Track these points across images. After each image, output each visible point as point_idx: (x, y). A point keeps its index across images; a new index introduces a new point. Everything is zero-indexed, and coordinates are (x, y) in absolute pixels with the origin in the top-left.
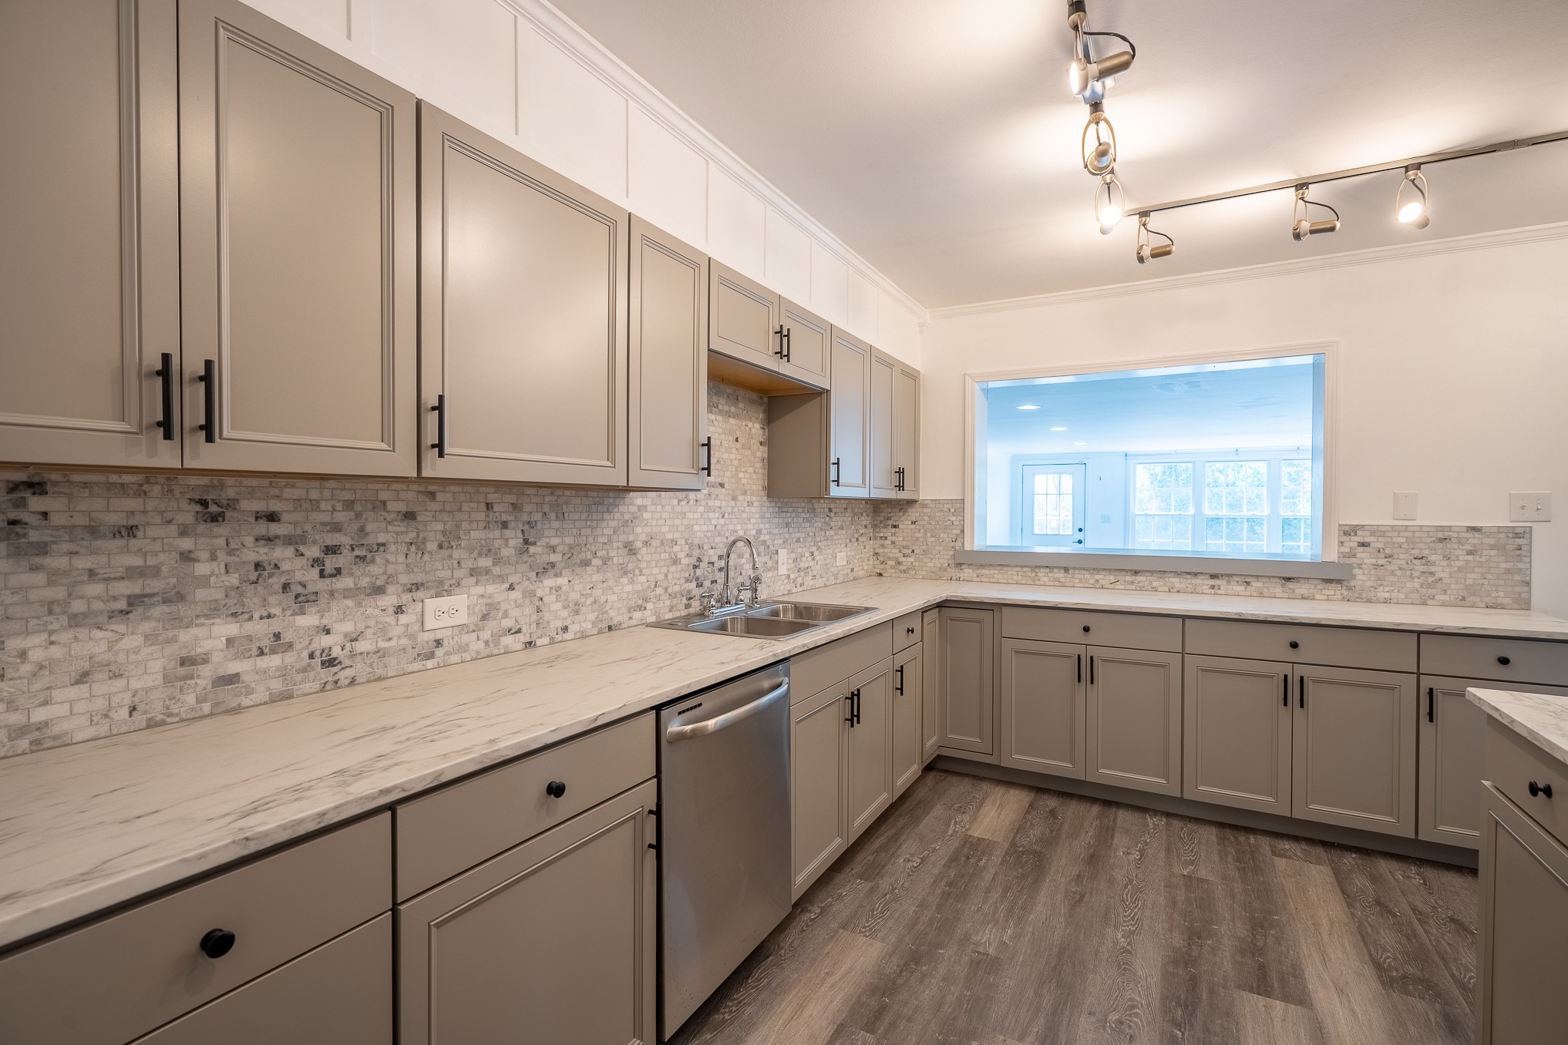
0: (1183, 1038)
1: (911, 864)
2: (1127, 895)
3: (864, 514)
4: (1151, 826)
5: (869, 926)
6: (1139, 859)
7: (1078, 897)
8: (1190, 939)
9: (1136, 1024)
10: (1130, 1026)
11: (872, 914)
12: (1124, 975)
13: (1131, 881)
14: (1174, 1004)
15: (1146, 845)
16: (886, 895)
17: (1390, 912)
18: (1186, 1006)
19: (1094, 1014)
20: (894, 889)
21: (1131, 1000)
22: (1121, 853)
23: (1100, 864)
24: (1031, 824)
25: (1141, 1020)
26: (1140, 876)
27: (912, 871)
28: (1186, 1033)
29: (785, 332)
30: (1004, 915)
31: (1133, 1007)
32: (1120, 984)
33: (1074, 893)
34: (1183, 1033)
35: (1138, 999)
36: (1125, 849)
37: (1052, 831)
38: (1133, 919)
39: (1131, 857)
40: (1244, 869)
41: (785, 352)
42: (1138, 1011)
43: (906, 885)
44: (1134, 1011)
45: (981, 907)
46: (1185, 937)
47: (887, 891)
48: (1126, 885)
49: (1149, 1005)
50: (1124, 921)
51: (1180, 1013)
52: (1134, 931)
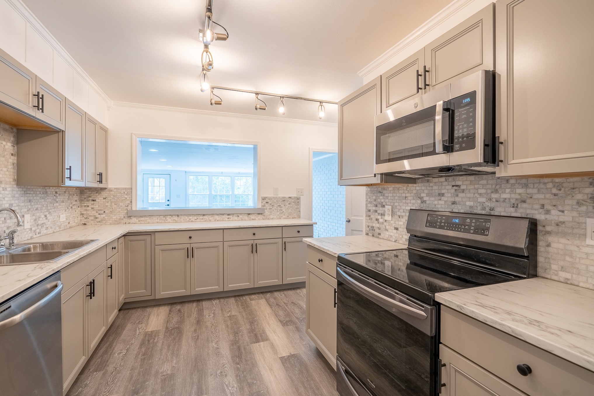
0: (240, 367)
1: (122, 354)
2: (213, 330)
3: (75, 195)
4: (215, 304)
5: (107, 391)
6: (214, 316)
7: (197, 337)
8: (235, 335)
9: (226, 370)
10: (224, 372)
11: (108, 384)
12: (219, 356)
13: (213, 324)
14: (235, 358)
15: (215, 311)
16: (112, 373)
17: (280, 306)
18: (239, 356)
19: (212, 374)
20: (116, 368)
21: (223, 363)
22: (207, 316)
23: (201, 323)
24: (172, 318)
25: (227, 368)
26: (215, 322)
27: (123, 357)
28: (241, 365)
29: (41, 96)
30: (171, 356)
31: (224, 365)
32: (218, 360)
33: (195, 336)
34: (240, 365)
35: (225, 362)
36: (208, 315)
37: (181, 318)
38: (217, 337)
39: (211, 317)
40: (244, 307)
41: (41, 107)
42: (226, 366)
43: (122, 364)
44: (225, 366)
45: (160, 358)
46: (233, 335)
47: (112, 371)
48: (212, 327)
49: (228, 362)
50: (214, 339)
51: (238, 360)
52: (218, 340)
